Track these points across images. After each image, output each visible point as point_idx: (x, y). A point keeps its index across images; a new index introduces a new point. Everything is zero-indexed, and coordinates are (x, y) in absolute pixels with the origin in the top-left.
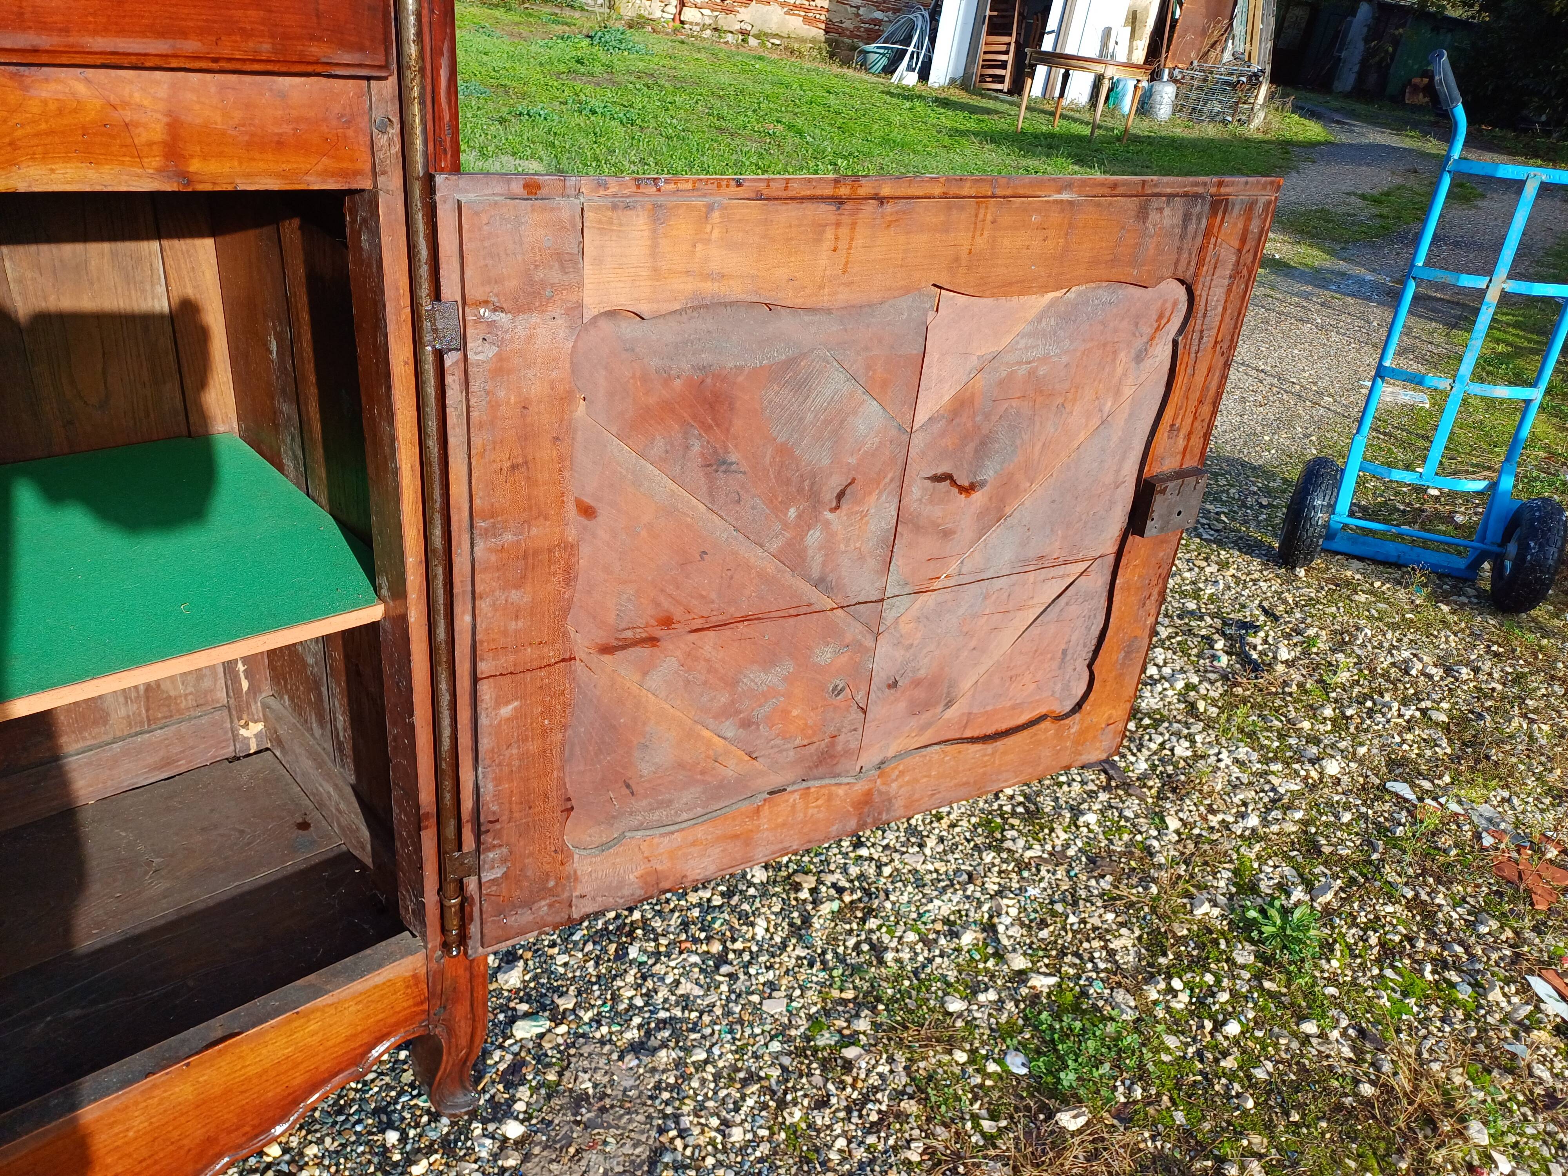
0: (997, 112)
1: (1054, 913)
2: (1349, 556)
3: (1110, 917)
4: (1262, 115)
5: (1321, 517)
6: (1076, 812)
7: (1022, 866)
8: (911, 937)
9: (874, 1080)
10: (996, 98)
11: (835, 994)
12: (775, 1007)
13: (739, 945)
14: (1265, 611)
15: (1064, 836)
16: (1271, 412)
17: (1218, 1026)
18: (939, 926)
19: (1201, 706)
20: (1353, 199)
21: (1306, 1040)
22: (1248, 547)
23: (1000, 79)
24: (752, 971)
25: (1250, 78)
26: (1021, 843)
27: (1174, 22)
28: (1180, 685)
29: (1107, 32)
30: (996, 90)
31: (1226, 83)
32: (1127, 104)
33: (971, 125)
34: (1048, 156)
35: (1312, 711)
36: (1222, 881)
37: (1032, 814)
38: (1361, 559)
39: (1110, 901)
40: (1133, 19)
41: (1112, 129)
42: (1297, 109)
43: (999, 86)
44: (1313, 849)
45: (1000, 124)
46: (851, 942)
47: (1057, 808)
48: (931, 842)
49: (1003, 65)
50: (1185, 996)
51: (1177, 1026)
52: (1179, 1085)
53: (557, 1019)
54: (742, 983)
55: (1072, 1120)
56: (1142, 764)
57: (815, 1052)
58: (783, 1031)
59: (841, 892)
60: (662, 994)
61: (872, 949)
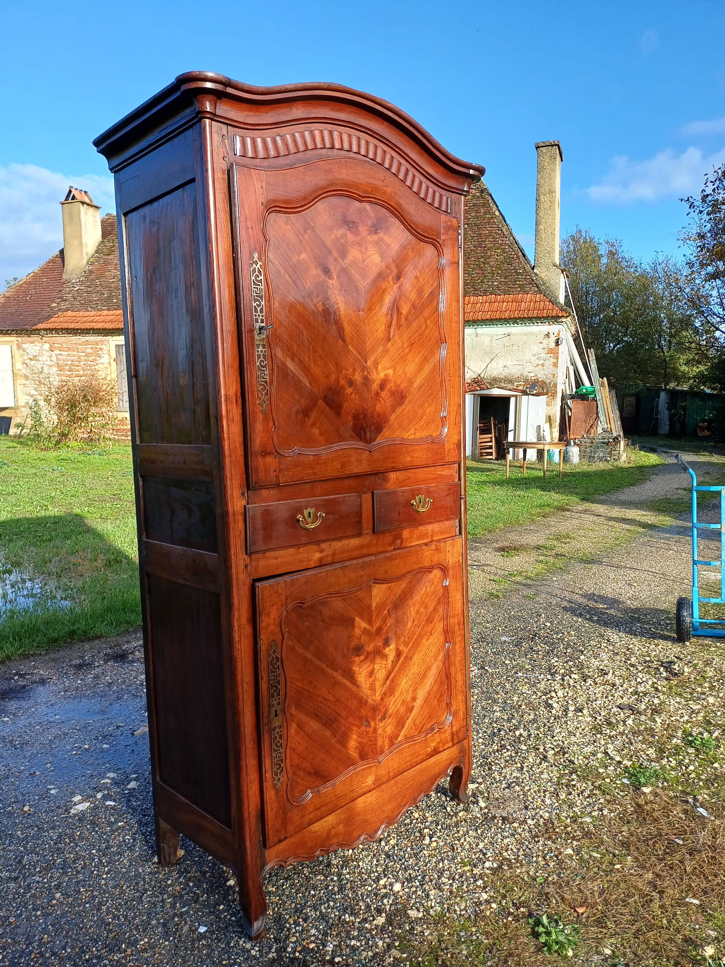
0: (494, 470)
1: (625, 747)
2: (706, 637)
3: (644, 746)
4: (625, 455)
5: (688, 620)
6: (624, 722)
7: (610, 737)
8: (580, 757)
9: (583, 788)
10: (491, 463)
11: (562, 772)
12: (545, 776)
13: (526, 764)
14: (677, 658)
15: (622, 728)
16: (663, 588)
17: (687, 768)
18: (589, 754)
19: (660, 688)
20: (680, 491)
22: (666, 638)
23: (491, 454)
24: (534, 769)
25: (614, 439)
26: (608, 731)
27: (570, 417)
28: (650, 683)
29: (539, 427)
30: (489, 459)
31: (603, 443)
32: (556, 458)
33: (484, 478)
34: (527, 488)
35: (701, 685)
36: (680, 734)
37: (609, 724)
38: (711, 637)
39: (643, 742)
40: (549, 419)
41: (553, 471)
42: (642, 448)
43: (490, 457)
44: (709, 723)
45: (498, 476)
46: (562, 760)
47: (618, 721)
48: (578, 734)
49: (491, 447)
50: (674, 762)
51: (673, 769)
52: (678, 781)
53: (480, 784)
54: (531, 773)
55: (646, 790)
56: (643, 707)
57: (562, 784)
58: (550, 781)
59: (553, 749)
60: (508, 776)
61: (569, 761)
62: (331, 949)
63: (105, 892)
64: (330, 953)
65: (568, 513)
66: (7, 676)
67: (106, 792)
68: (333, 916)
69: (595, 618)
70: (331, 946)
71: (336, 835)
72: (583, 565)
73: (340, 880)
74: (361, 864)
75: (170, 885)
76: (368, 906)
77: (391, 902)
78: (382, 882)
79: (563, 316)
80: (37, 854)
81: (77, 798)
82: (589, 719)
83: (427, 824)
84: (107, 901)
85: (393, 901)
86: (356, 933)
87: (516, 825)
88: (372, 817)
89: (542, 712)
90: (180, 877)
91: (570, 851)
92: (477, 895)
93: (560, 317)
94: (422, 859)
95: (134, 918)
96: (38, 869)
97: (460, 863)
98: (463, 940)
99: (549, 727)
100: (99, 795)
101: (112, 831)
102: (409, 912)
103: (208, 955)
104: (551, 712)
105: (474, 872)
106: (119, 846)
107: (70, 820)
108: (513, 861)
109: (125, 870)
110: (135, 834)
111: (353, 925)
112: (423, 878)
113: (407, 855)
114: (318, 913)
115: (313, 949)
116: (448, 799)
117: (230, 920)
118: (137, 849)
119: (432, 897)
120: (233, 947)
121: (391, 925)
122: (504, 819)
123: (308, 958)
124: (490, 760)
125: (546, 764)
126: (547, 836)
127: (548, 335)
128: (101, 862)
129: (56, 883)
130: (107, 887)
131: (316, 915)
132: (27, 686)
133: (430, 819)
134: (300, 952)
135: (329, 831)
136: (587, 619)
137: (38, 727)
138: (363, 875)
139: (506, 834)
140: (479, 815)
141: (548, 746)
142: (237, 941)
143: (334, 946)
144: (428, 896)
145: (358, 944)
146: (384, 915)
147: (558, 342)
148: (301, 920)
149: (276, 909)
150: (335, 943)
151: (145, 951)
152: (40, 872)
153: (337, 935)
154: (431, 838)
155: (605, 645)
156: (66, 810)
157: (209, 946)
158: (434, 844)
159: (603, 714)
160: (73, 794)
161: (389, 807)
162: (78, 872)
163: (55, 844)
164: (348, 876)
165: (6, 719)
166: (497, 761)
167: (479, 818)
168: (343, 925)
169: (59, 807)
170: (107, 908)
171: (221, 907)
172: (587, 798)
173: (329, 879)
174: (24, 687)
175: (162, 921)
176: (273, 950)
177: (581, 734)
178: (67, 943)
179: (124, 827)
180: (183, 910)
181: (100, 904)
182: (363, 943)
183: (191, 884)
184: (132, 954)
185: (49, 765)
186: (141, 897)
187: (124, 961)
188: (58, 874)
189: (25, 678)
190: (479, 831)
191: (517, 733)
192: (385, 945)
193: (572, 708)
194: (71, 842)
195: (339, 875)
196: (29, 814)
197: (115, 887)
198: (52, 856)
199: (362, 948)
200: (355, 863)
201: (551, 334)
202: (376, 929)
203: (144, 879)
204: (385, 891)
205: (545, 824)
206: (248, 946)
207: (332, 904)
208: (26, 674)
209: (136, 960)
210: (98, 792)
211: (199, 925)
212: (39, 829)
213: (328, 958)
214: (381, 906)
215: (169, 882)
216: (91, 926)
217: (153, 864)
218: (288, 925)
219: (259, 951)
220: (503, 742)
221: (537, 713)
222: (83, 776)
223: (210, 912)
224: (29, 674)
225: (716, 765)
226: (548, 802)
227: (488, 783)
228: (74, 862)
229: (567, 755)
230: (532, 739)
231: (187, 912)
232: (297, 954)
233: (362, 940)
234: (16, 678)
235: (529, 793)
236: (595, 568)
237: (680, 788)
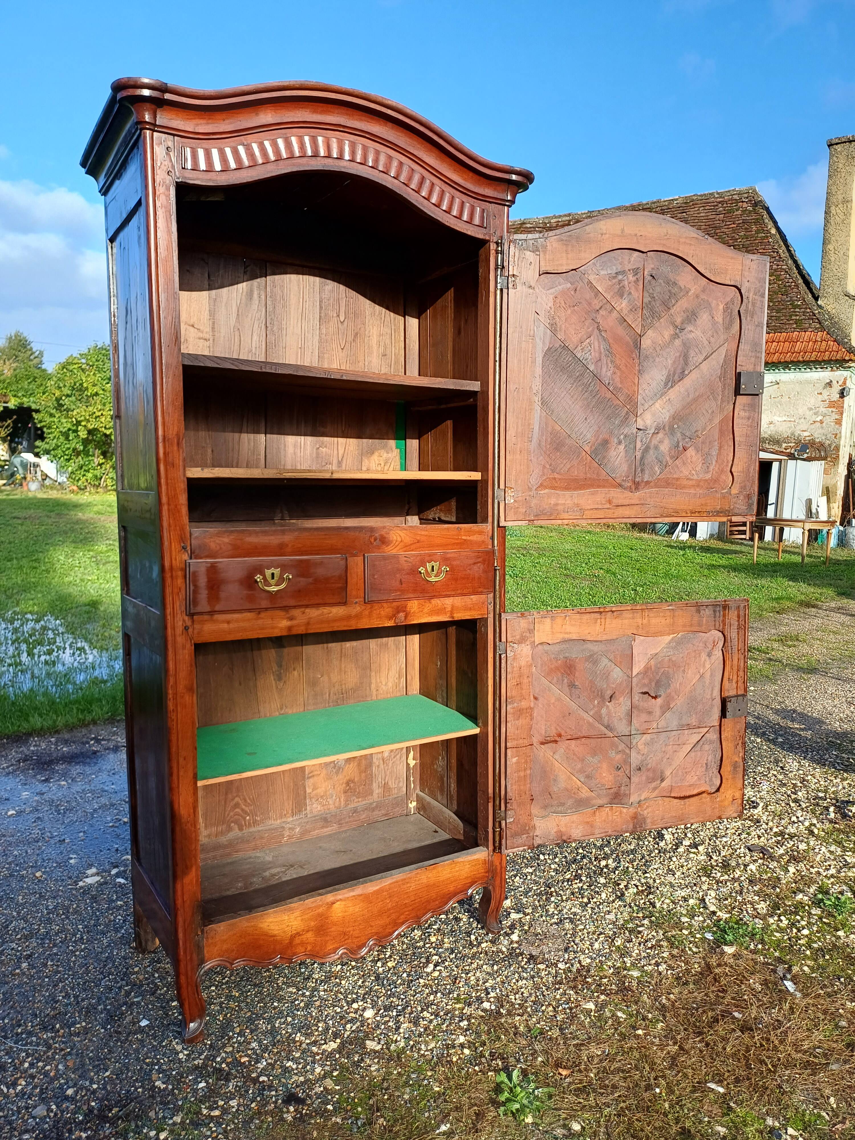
0: (741, 552)
1: (731, 896)
3: (757, 898)
6: (746, 866)
7: (718, 882)
8: (667, 901)
9: (650, 936)
10: (742, 544)
11: (635, 915)
12: (610, 916)
13: (595, 900)
15: (739, 873)
17: (799, 931)
18: (680, 898)
19: (816, 831)
21: (839, 938)
23: (744, 532)
24: (601, 907)
26: (719, 874)
28: (807, 824)
29: (809, 502)
30: (741, 539)
32: (833, 542)
33: (723, 562)
34: (772, 577)
36: (812, 889)
37: (726, 866)
39: (757, 893)
40: (827, 492)
41: (819, 557)
43: (743, 536)
45: (743, 560)
46: (642, 901)
47: (738, 865)
48: (678, 874)
50: (786, 922)
51: (781, 930)
52: (778, 946)
53: (526, 914)
54: (597, 910)
55: (729, 950)
56: (781, 851)
57: (627, 928)
58: (614, 923)
59: (637, 886)
60: (565, 911)
61: (651, 903)
62: (262, 1066)
63: (70, 969)
64: (259, 1070)
65: (813, 610)
66: (84, 740)
67: (122, 869)
68: (284, 1032)
69: (780, 740)
70: (265, 1063)
71: (302, 944)
72: (798, 675)
73: (312, 996)
74: (343, 982)
75: (136, 973)
76: (327, 1029)
77: (354, 1028)
78: (355, 1006)
79: (851, 360)
80: (26, 921)
81: (90, 872)
82: (703, 857)
83: (440, 950)
84: (67, 979)
85: (357, 1027)
86: (298, 1055)
87: (542, 966)
88: (354, 930)
89: (646, 843)
90: (149, 966)
91: (591, 1006)
92: (454, 1037)
93: (848, 361)
94: (413, 988)
95: (83, 1000)
96: (19, 936)
97: (455, 999)
98: (411, 1082)
99: (647, 861)
100: (114, 872)
101: (108, 909)
102: (367, 1042)
103: (137, 1051)
104: (658, 844)
105: (464, 1012)
106: (107, 925)
107: (74, 892)
108: (517, 1006)
109: (100, 950)
110: (128, 915)
111: (300, 1046)
112: (404, 1009)
113: (400, 981)
114: (269, 1027)
115: (244, 1063)
116: (479, 926)
117: (175, 1018)
118: (123, 931)
119: (401, 1030)
120: (164, 1047)
121: (340, 1053)
122: (532, 958)
123: (233, 1071)
124: (553, 889)
125: (620, 903)
126: (571, 984)
127: (830, 384)
128: (82, 938)
129: (29, 952)
130: (74, 965)
131: (266, 1028)
132: (97, 751)
133: (446, 945)
134: (228, 1064)
135: (293, 937)
136: (769, 740)
137: (89, 795)
138: (339, 995)
139: (525, 975)
140: (504, 949)
141: (633, 883)
142: (171, 1041)
143: (268, 1064)
144: (398, 1028)
145: (294, 1067)
146: (338, 1041)
147: (843, 393)
148: (248, 1031)
149: (229, 1015)
150: (270, 1061)
151: (78, 1034)
152: (20, 939)
153: (277, 1053)
154: (436, 966)
155: (775, 773)
156: (75, 882)
157: (142, 1041)
158: (436, 974)
159: (723, 853)
160: (90, 866)
161: (378, 922)
162: (55, 945)
163: (48, 913)
164: (322, 993)
165: (63, 783)
166: (561, 892)
167: (503, 953)
168: (289, 1044)
169: (70, 878)
170: (64, 986)
171: (174, 1004)
172: (649, 948)
173: (300, 992)
174: (95, 752)
175: (109, 1007)
176: (202, 1057)
177: (683, 873)
178: (9, 1014)
179: (122, 906)
180: (135, 1000)
181: (60, 980)
182: (300, 1066)
183: (156, 975)
184: (63, 1036)
185: (82, 834)
186: (102, 979)
187: (51, 1041)
188: (35, 944)
189: (100, 743)
190: (495, 968)
191: (603, 863)
192: (323, 1072)
193: (687, 842)
194: (64, 913)
195: (315, 989)
196: (39, 881)
197: (81, 966)
198: (39, 925)
199: (295, 1071)
200: (337, 980)
201: (834, 382)
202: (322, 1054)
203: (114, 962)
204: (354, 1015)
205: (578, 971)
206: (179, 1048)
207: (289, 1019)
208: (103, 740)
209: (63, 1042)
210: (114, 867)
211: (144, 1018)
212: (41, 896)
213: (254, 1075)
214: (340, 1031)
215: (136, 969)
216: (40, 1001)
217: (131, 948)
218: (231, 1034)
219: (187, 1055)
220: (579, 872)
221: (641, 843)
222: (109, 849)
223: (161, 1007)
224: (105, 740)
225: (841, 933)
226: (597, 946)
227: (537, 915)
228: (57, 934)
229: (651, 896)
230: (617, 872)
231: (139, 1003)
232: (224, 1065)
233: (300, 1064)
234: (92, 742)
235: (580, 934)
236: (813, 679)
237: (777, 954)
